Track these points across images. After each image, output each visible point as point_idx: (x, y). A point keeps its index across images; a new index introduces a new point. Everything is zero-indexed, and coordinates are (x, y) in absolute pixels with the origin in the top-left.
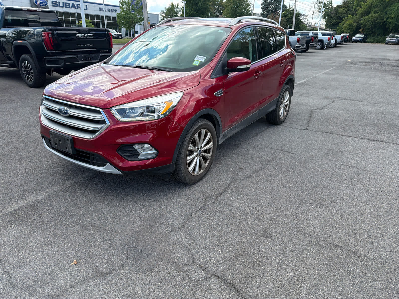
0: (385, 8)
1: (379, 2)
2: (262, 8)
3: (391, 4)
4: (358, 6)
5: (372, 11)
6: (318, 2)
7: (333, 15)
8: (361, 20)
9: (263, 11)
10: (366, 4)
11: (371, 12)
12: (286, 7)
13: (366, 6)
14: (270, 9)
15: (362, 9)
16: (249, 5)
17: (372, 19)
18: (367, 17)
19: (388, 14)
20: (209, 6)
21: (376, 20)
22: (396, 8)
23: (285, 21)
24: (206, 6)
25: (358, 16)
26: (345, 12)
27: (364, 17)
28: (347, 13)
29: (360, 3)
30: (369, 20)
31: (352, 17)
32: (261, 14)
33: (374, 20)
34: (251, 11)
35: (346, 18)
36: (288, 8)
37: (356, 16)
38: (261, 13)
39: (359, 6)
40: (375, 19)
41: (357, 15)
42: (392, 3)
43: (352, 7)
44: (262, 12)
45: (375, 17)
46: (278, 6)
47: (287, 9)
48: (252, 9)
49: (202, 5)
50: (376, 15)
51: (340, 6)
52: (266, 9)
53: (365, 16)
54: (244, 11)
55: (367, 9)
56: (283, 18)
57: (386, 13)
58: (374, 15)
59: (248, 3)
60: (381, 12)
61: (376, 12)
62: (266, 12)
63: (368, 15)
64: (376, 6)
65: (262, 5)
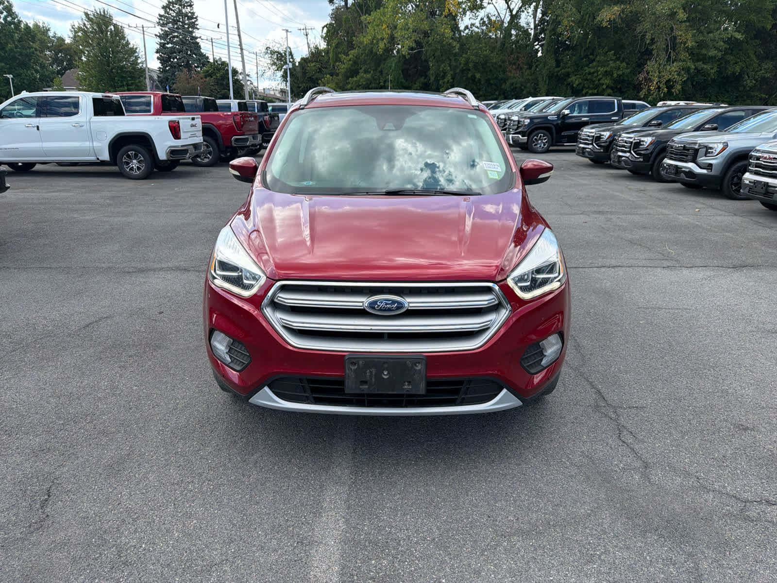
0: (378, 64)
1: (368, 55)
2: (158, 58)
3: (385, 60)
4: (336, 61)
5: (361, 69)
6: (269, 52)
7: (299, 75)
8: (347, 83)
9: (162, 64)
10: (348, 58)
11: (360, 71)
12: (208, 58)
13: (350, 60)
14: (176, 60)
15: (345, 66)
16: (133, 51)
17: (364, 83)
18: (355, 79)
19: (384, 75)
20: (36, 50)
21: (370, 84)
22: (394, 65)
23: (213, 84)
24: (28, 51)
25: (340, 77)
26: (318, 70)
27: (350, 79)
28: (320, 71)
29: (340, 56)
30: (360, 83)
31: (332, 79)
32: (160, 71)
33: (367, 84)
34: (141, 65)
35: (323, 80)
36: (211, 61)
37: (338, 78)
38: (160, 68)
39: (338, 59)
40: (369, 82)
41: (337, 75)
42: (386, 57)
43: (327, 62)
44: (160, 65)
45: (368, 79)
46: (190, 55)
47: (209, 62)
48: (144, 59)
49: (16, 47)
50: (369, 76)
51: (307, 58)
52: (167, 61)
53: (352, 77)
54: (124, 63)
55: (352, 65)
56: (208, 78)
57: (381, 72)
58: (365, 76)
59: (133, 48)
60: (374, 71)
61: (366, 72)
62: (170, 65)
63: (356, 76)
64: (365, 62)
65: (157, 52)
